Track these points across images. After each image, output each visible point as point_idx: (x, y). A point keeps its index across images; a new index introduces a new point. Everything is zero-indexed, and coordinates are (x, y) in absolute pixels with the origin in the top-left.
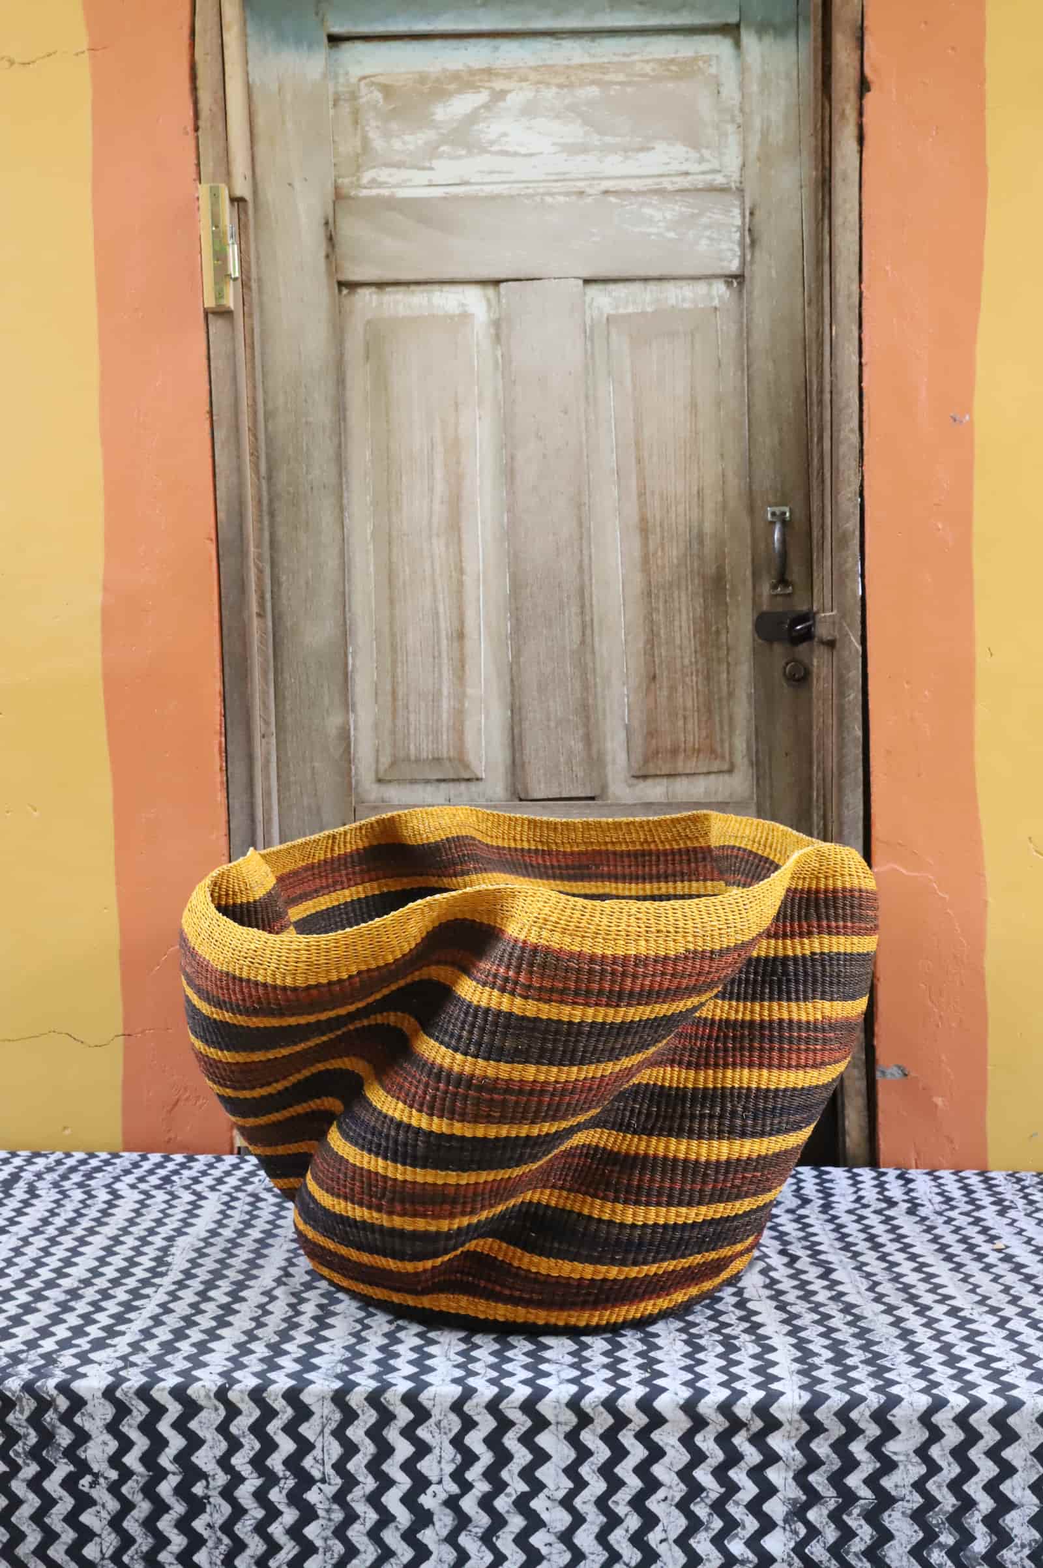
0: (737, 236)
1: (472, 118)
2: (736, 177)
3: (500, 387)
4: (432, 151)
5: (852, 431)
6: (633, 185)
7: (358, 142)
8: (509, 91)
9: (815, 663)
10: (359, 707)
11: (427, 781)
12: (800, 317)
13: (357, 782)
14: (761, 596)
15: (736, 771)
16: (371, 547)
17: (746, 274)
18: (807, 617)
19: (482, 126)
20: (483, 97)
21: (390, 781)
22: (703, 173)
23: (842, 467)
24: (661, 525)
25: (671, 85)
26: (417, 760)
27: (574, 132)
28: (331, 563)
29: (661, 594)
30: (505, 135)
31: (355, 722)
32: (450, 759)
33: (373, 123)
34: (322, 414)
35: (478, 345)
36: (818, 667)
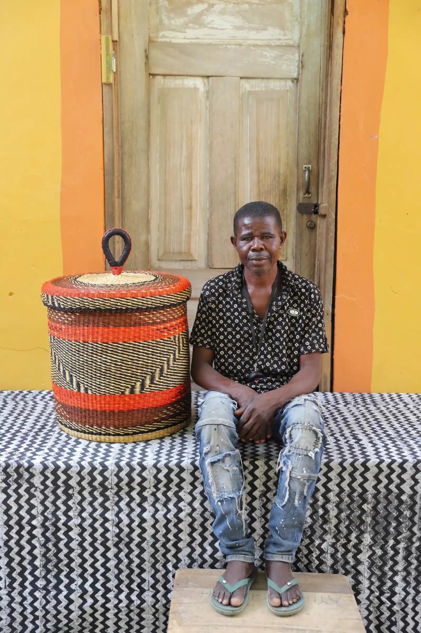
0: (297, 64)
1: (201, 14)
2: (297, 42)
3: (208, 116)
4: (186, 26)
5: (336, 139)
6: (259, 43)
7: (158, 21)
8: (216, 4)
9: (318, 222)
10: (152, 232)
11: (176, 261)
12: (318, 95)
13: (150, 260)
14: (300, 197)
15: (288, 260)
16: (158, 173)
17: (300, 78)
18: (316, 206)
19: (205, 17)
20: (205, 6)
21: (163, 260)
22: (285, 40)
23: (332, 152)
24: (265, 169)
25: (275, 6)
26: (173, 253)
27: (238, 21)
28: (144, 179)
29: (264, 196)
30: (213, 21)
31: (151, 239)
32: (185, 253)
33: (164, 14)
34: (142, 123)
35: (200, 99)
36: (320, 224)
